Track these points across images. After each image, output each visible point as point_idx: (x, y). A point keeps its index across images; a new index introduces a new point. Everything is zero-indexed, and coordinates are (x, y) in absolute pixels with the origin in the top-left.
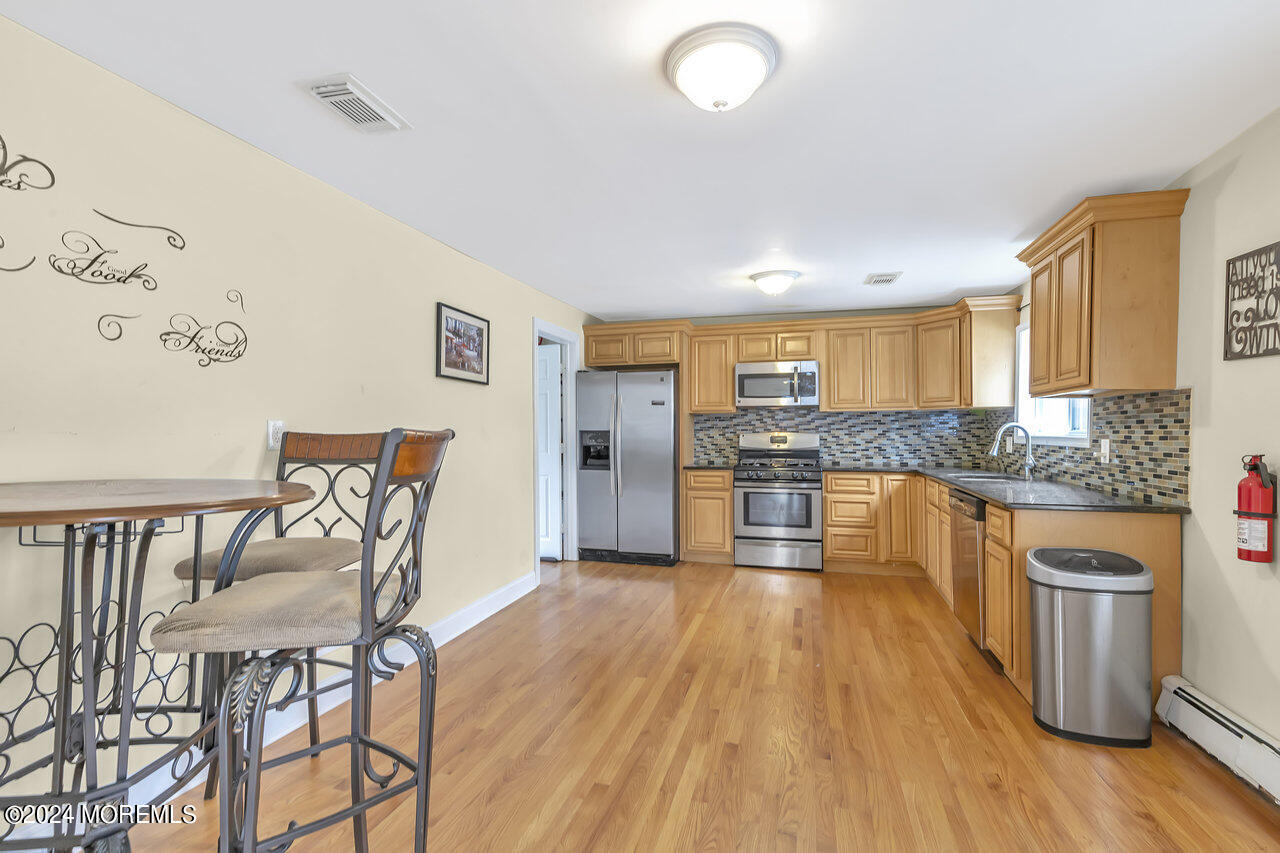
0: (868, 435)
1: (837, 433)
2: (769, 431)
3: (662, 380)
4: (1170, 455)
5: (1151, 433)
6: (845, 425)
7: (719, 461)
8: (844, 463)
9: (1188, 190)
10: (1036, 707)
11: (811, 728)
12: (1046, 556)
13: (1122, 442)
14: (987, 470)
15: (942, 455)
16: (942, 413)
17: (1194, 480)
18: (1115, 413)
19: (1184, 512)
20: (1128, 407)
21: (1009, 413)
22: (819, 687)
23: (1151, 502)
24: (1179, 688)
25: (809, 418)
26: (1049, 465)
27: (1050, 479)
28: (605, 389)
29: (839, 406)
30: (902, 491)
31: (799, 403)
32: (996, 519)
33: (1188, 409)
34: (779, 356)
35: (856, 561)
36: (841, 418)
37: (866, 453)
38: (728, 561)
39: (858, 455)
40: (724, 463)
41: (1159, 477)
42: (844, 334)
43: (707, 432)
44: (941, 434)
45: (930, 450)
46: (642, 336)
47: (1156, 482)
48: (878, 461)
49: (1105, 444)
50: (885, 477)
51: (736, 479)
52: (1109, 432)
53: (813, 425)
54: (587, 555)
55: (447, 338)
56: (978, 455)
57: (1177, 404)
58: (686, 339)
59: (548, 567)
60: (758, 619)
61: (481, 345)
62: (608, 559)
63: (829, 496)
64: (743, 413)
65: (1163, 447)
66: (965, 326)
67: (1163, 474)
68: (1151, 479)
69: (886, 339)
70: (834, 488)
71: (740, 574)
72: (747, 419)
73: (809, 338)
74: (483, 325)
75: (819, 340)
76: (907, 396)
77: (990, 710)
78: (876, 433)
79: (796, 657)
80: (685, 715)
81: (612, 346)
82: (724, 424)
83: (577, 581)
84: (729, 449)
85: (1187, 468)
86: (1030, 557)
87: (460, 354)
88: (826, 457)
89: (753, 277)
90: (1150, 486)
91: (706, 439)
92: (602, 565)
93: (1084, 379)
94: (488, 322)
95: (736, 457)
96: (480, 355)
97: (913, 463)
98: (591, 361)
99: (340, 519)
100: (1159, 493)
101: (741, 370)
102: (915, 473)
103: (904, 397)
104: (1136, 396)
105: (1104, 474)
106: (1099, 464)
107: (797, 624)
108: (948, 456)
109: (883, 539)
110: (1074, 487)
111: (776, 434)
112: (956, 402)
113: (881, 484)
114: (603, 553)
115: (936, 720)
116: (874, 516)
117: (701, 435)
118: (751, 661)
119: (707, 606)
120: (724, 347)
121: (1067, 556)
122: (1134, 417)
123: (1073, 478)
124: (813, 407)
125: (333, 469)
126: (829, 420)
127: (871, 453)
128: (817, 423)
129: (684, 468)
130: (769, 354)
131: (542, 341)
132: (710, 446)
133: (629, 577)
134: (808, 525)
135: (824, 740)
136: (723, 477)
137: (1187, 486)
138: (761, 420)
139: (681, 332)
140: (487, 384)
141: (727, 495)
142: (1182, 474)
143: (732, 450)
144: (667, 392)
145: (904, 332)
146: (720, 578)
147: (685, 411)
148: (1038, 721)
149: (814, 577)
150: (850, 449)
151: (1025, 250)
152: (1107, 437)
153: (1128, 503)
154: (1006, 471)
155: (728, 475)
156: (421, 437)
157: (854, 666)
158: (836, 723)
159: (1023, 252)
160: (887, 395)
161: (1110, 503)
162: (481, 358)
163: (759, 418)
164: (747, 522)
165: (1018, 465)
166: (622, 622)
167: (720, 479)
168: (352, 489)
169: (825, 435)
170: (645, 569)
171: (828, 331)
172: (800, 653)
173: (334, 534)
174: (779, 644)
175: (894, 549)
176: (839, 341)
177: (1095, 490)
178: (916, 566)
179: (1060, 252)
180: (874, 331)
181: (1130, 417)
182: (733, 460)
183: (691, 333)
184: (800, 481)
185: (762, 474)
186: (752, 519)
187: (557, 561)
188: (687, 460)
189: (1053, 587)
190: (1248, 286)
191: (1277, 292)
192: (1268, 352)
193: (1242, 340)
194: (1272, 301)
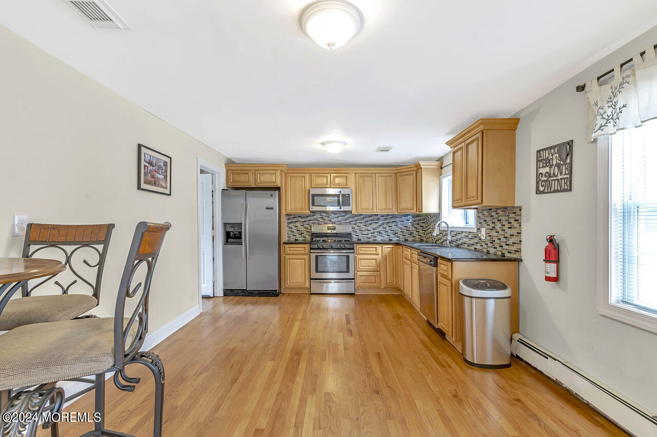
0: (374, 226)
1: (360, 225)
2: (326, 223)
3: (272, 196)
4: (513, 235)
5: (504, 225)
6: (363, 221)
7: (301, 239)
8: (363, 240)
9: (519, 119)
10: (463, 354)
11: (367, 379)
12: (468, 282)
13: (491, 229)
14: (427, 242)
15: (407, 235)
16: (407, 215)
17: (524, 247)
18: (488, 216)
19: (519, 260)
20: (494, 214)
21: (437, 216)
22: (365, 355)
23: (504, 256)
24: (520, 339)
25: (346, 217)
26: (457, 239)
27: (457, 246)
28: (238, 199)
29: (360, 211)
30: (391, 253)
31: (342, 210)
32: (443, 266)
33: (520, 215)
34: (332, 185)
35: (370, 288)
36: (362, 217)
37: (373, 234)
38: (307, 292)
39: (370, 236)
40: (303, 240)
41: (508, 245)
42: (363, 176)
43: (295, 224)
44: (407, 225)
45: (402, 233)
46: (259, 172)
47: (507, 247)
48: (379, 239)
49: (483, 230)
50: (384, 246)
51: (311, 249)
52: (485, 225)
53: (348, 221)
54: (228, 293)
55: (145, 166)
56: (423, 235)
57: (516, 213)
58: (284, 175)
59: (206, 301)
60: (328, 322)
61: (166, 171)
62: (241, 294)
63: (357, 256)
64: (313, 214)
65: (509, 232)
66: (418, 174)
67: (510, 244)
68: (504, 246)
69: (383, 178)
70: (360, 252)
71: (314, 298)
72: (315, 217)
73: (346, 177)
74: (168, 160)
75: (352, 177)
76: (392, 207)
77: (444, 357)
78: (378, 225)
79: (351, 340)
80: (299, 380)
81: (242, 176)
82: (303, 220)
83: (223, 308)
84: (306, 233)
85: (520, 241)
86: (461, 283)
87: (153, 177)
88: (354, 236)
89: (322, 144)
90: (504, 249)
91: (294, 228)
92: (237, 298)
93: (479, 201)
94: (171, 158)
95: (310, 237)
96: (166, 177)
97: (395, 239)
98: (230, 184)
99: (75, 282)
100: (509, 252)
101: (313, 192)
102: (397, 244)
103: (391, 207)
104: (497, 209)
105: (483, 244)
106: (481, 239)
107: (348, 323)
108: (410, 236)
109: (383, 277)
110: (469, 250)
111: (330, 225)
112: (415, 210)
113: (382, 250)
114: (238, 291)
115: (423, 366)
116: (378, 265)
117: (291, 225)
118: (329, 346)
119: (300, 317)
120: (303, 179)
121: (477, 282)
122: (496, 218)
123: (469, 246)
124: (348, 211)
125: (69, 249)
126: (356, 218)
127: (375, 234)
128: (350, 220)
129: (284, 243)
130: (327, 184)
131: (202, 172)
132: (296, 232)
133: (255, 304)
134: (348, 271)
135: (374, 384)
136: (304, 247)
137: (520, 249)
138: (322, 218)
139: (281, 170)
140: (170, 195)
141: (307, 257)
142: (518, 244)
143: (308, 233)
144: (274, 202)
145: (391, 176)
146: (304, 301)
147: (284, 212)
148: (465, 360)
149: (350, 297)
150: (366, 232)
151: (450, 140)
152: (484, 227)
153: (494, 257)
154: (436, 243)
155: (307, 246)
156: (157, 228)
157: (380, 342)
158: (378, 374)
159: (449, 141)
160: (383, 206)
161: (485, 257)
162: (166, 179)
163: (321, 217)
164: (317, 271)
165: (442, 240)
166: (255, 330)
167: (303, 249)
168: (85, 262)
169: (354, 226)
170: (263, 299)
171: (355, 173)
172: (352, 338)
173: (70, 292)
174: (341, 334)
175: (388, 282)
176: (361, 179)
177: (479, 251)
178: (398, 289)
179: (467, 142)
180: (377, 175)
181: (494, 218)
182: (308, 238)
183: (286, 171)
184: (344, 249)
185: (325, 246)
186: (319, 269)
187: (210, 297)
188: (285, 239)
189: (471, 297)
190: (547, 162)
191: (558, 166)
192: (555, 191)
193: (544, 186)
194: (556, 169)
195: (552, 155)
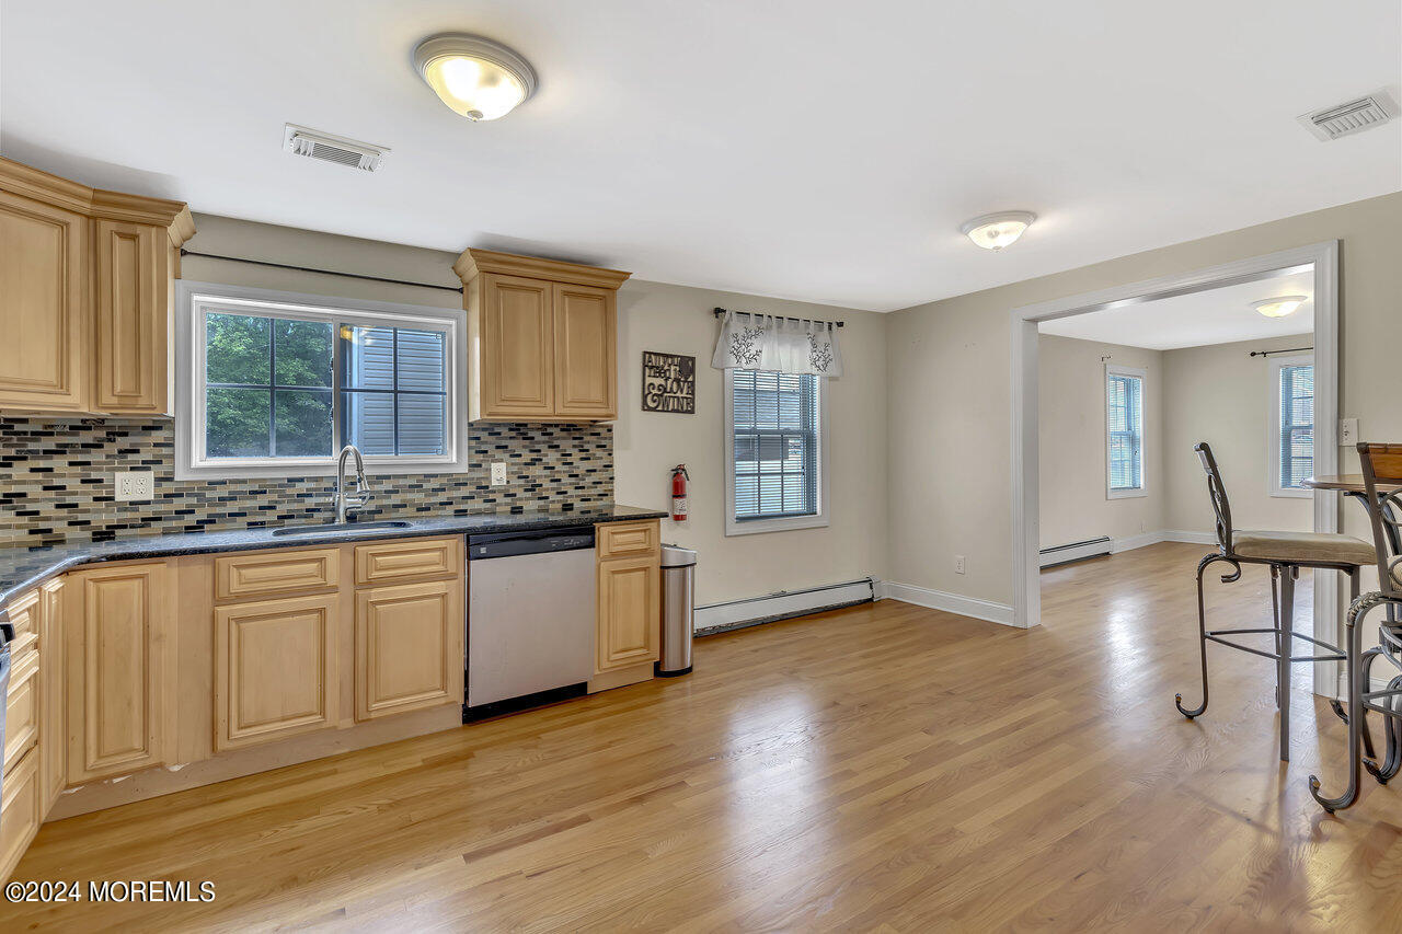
4: (593, 471)
5: (569, 455)
13: (526, 464)
17: (618, 486)
20: (535, 434)
23: (572, 509)
32: (629, 535)
33: (611, 438)
41: (582, 487)
47: (578, 492)
49: (498, 467)
52: (502, 456)
57: (598, 434)
65: (584, 465)
67: (585, 485)
68: (570, 490)
85: (612, 479)
90: (571, 496)
100: (583, 500)
105: (497, 496)
106: (489, 487)
122: (545, 442)
142: (606, 483)
152: (500, 461)
179: (561, 287)
181: (537, 443)
190: (659, 372)
191: (677, 380)
192: (673, 411)
193: (656, 401)
194: (675, 384)
195: (669, 365)
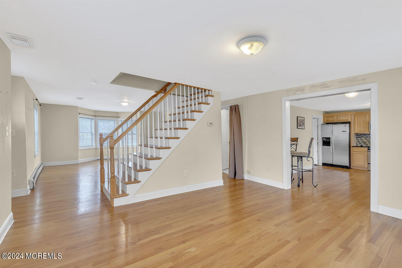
3: (345, 126)
7: (364, 145)
28: (329, 128)
38: (366, 169)
43: (361, 138)
46: (340, 116)
54: (324, 164)
55: (298, 122)
58: (353, 116)
81: (331, 118)
82: (366, 136)
87: (300, 124)
92: (329, 167)
94: (304, 118)
96: (303, 124)
98: (325, 122)
114: (329, 164)
117: (358, 139)
129: (352, 146)
139: (351, 114)
140: (304, 129)
141: (366, 153)
144: (346, 129)
147: (353, 133)
167: (364, 150)
183: (355, 114)
187: (316, 165)
